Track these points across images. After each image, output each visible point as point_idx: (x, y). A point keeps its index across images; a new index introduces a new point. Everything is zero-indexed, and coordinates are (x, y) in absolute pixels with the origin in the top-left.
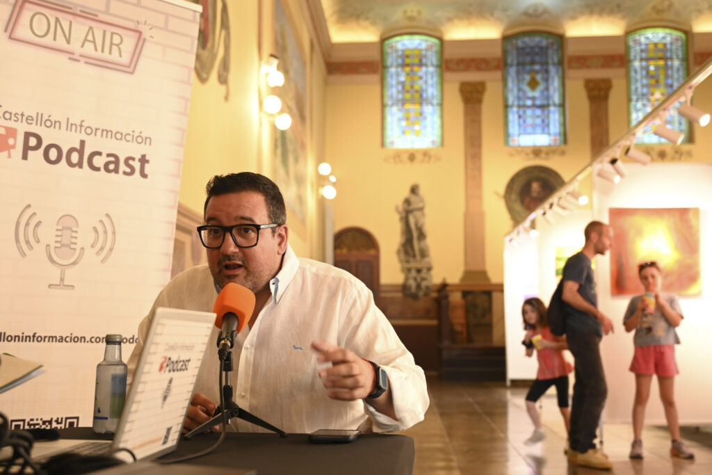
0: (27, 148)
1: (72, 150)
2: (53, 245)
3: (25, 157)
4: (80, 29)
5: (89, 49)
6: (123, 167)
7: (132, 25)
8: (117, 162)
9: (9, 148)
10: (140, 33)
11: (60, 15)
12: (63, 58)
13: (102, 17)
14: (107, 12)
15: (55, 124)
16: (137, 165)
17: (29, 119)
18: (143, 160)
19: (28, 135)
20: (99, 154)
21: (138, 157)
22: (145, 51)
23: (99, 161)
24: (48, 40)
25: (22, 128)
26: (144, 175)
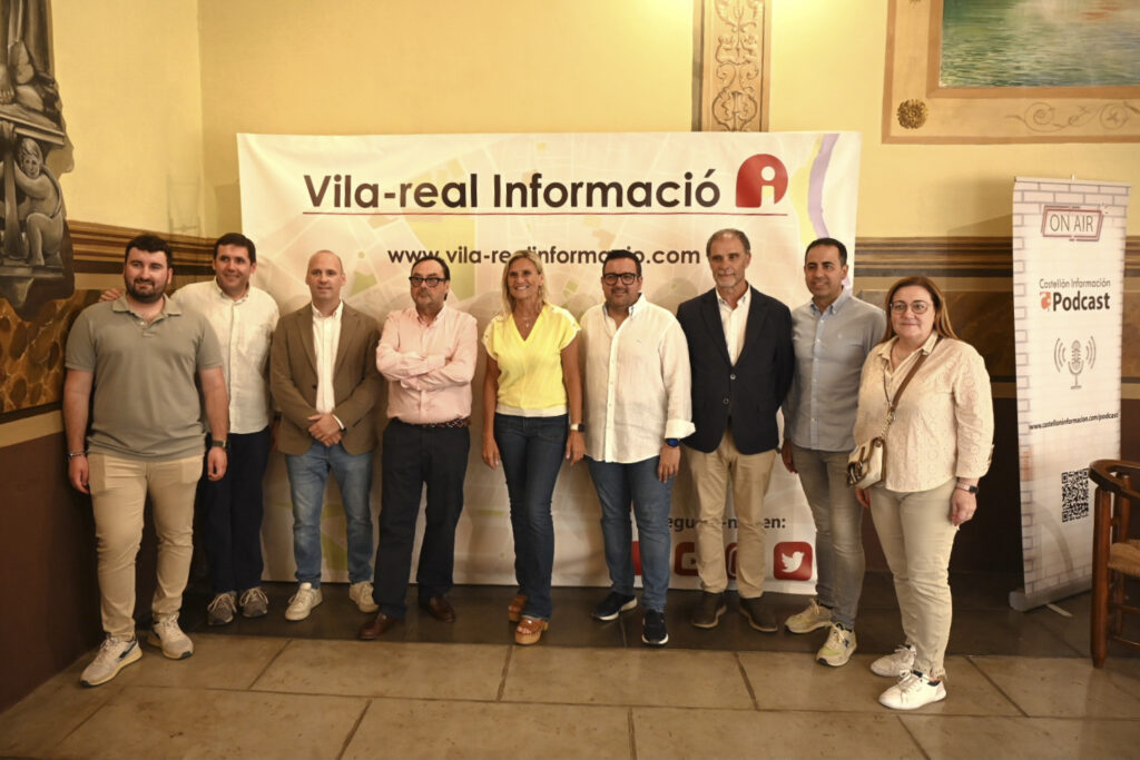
0: (1056, 303)
1: (1075, 299)
2: (1072, 361)
3: (1055, 309)
4: (1072, 219)
5: (1078, 232)
6: (1097, 305)
7: (1095, 208)
8: (1093, 302)
9: (1049, 304)
10: (1099, 212)
11: (1063, 213)
12: (1066, 240)
13: (1083, 208)
14: (1084, 204)
15: (1065, 284)
16: (1103, 301)
17: (1055, 284)
18: (1107, 297)
19: (1056, 294)
20: (1085, 298)
21: (1103, 295)
22: (1104, 224)
23: (1086, 303)
24: (1059, 232)
25: (1052, 290)
26: (1107, 307)
